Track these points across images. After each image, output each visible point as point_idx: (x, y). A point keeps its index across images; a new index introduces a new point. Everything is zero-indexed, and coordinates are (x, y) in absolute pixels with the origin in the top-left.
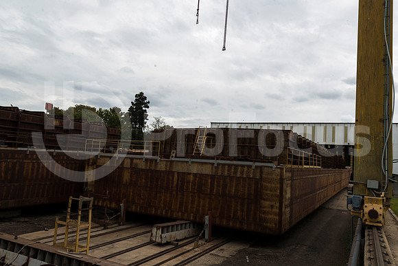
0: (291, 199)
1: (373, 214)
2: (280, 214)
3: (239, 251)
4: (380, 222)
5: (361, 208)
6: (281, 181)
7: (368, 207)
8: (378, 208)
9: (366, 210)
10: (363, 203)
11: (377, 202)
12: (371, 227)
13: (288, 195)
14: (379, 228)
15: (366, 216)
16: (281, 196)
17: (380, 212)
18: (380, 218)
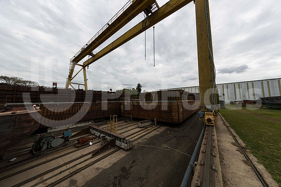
0: (183, 111)
1: (209, 120)
2: (179, 117)
3: (166, 129)
4: (213, 123)
5: (203, 117)
6: (178, 106)
7: (207, 117)
8: (212, 117)
9: (206, 118)
10: (204, 115)
11: (211, 115)
12: (209, 126)
13: (181, 110)
14: (212, 126)
15: (206, 121)
16: (178, 111)
17: (212, 119)
18: (213, 122)
